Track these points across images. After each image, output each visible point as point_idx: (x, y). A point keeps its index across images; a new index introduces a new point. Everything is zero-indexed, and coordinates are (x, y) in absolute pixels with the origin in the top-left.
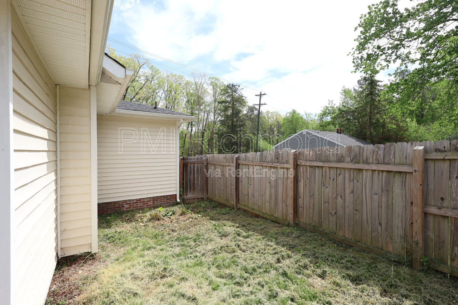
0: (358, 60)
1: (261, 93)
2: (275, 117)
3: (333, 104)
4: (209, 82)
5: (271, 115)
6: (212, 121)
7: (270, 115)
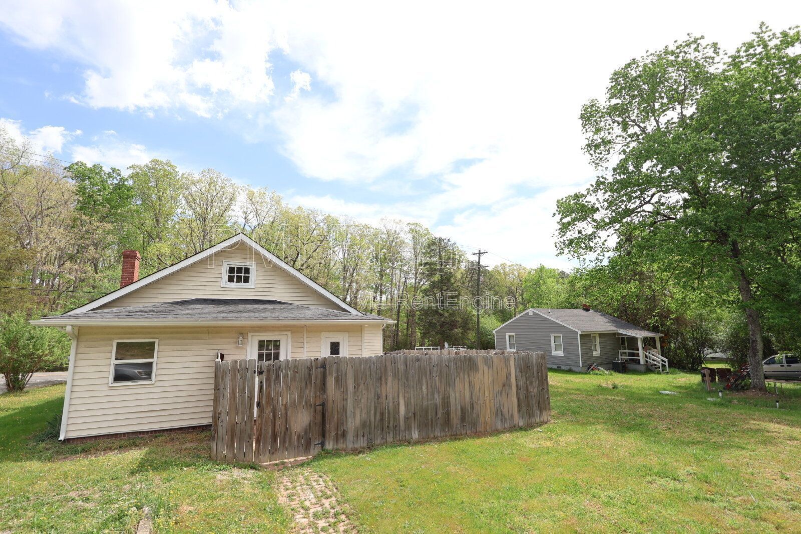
0: (561, 244)
1: (480, 251)
2: (516, 273)
3: (586, 265)
4: (408, 229)
5: (510, 270)
6: (412, 287)
7: (507, 269)
